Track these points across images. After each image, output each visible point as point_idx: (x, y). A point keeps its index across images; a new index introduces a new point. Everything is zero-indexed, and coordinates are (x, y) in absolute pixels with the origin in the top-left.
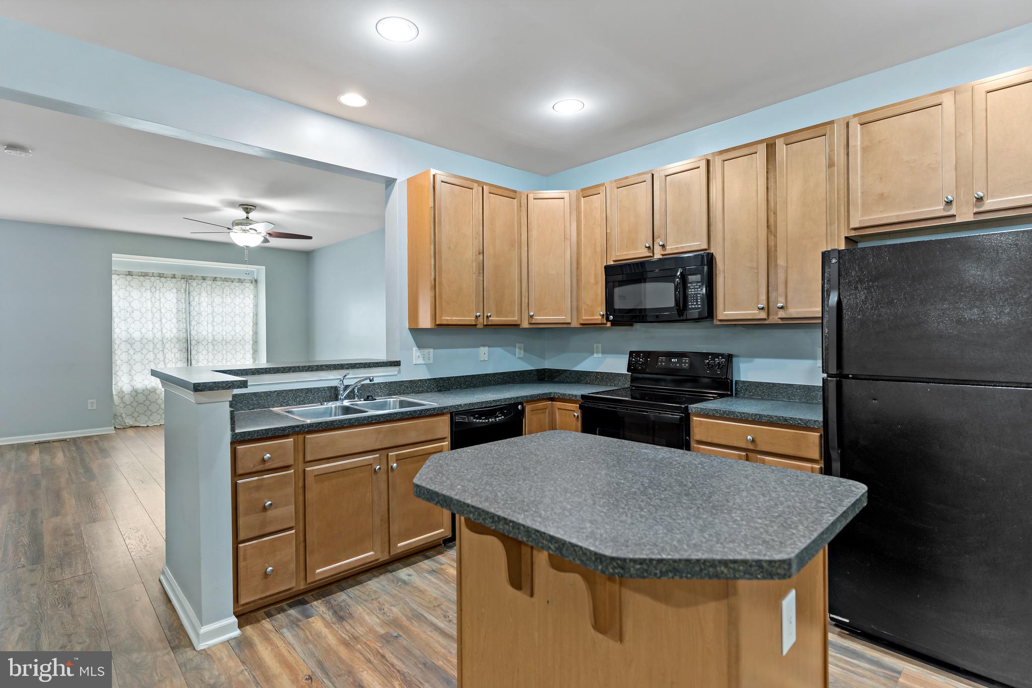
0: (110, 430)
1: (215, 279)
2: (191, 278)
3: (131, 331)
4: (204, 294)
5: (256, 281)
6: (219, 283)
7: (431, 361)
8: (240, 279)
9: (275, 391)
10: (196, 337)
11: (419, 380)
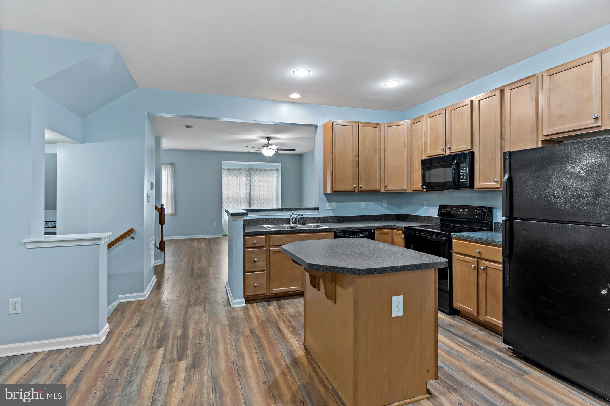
0: (220, 236)
1: (261, 170)
2: (251, 169)
3: (229, 194)
4: (256, 177)
5: (278, 170)
6: (262, 171)
7: (335, 208)
8: (271, 169)
9: (265, 219)
10: (253, 197)
11: (328, 217)
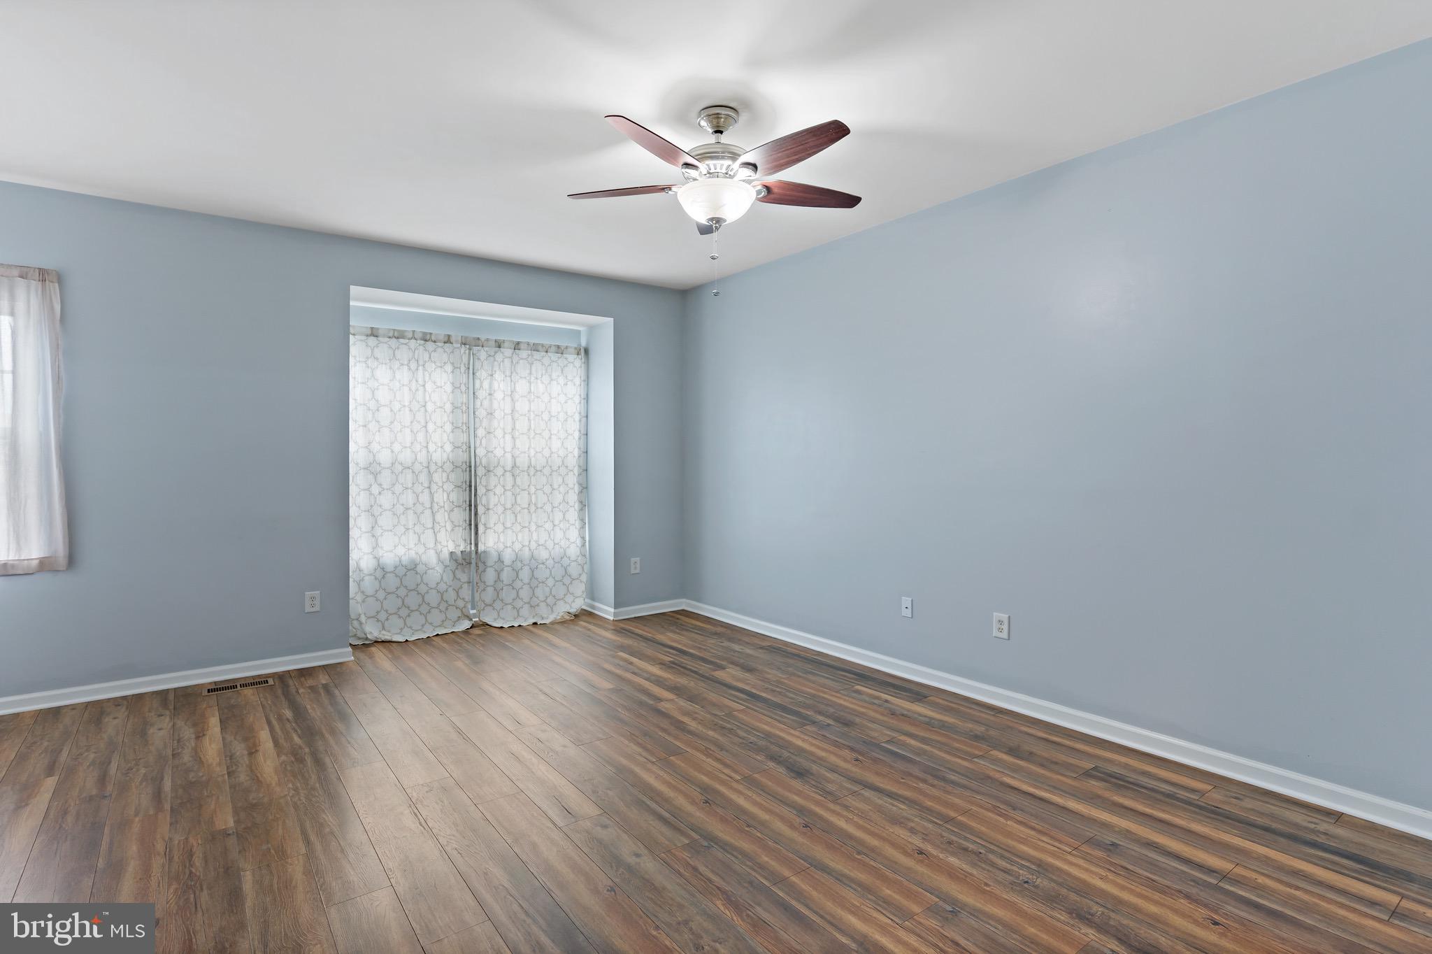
0: (344, 655)
1: (517, 346)
2: (477, 342)
4: (498, 376)
5: (586, 351)
6: (524, 353)
8: (558, 347)
10: (484, 461)
